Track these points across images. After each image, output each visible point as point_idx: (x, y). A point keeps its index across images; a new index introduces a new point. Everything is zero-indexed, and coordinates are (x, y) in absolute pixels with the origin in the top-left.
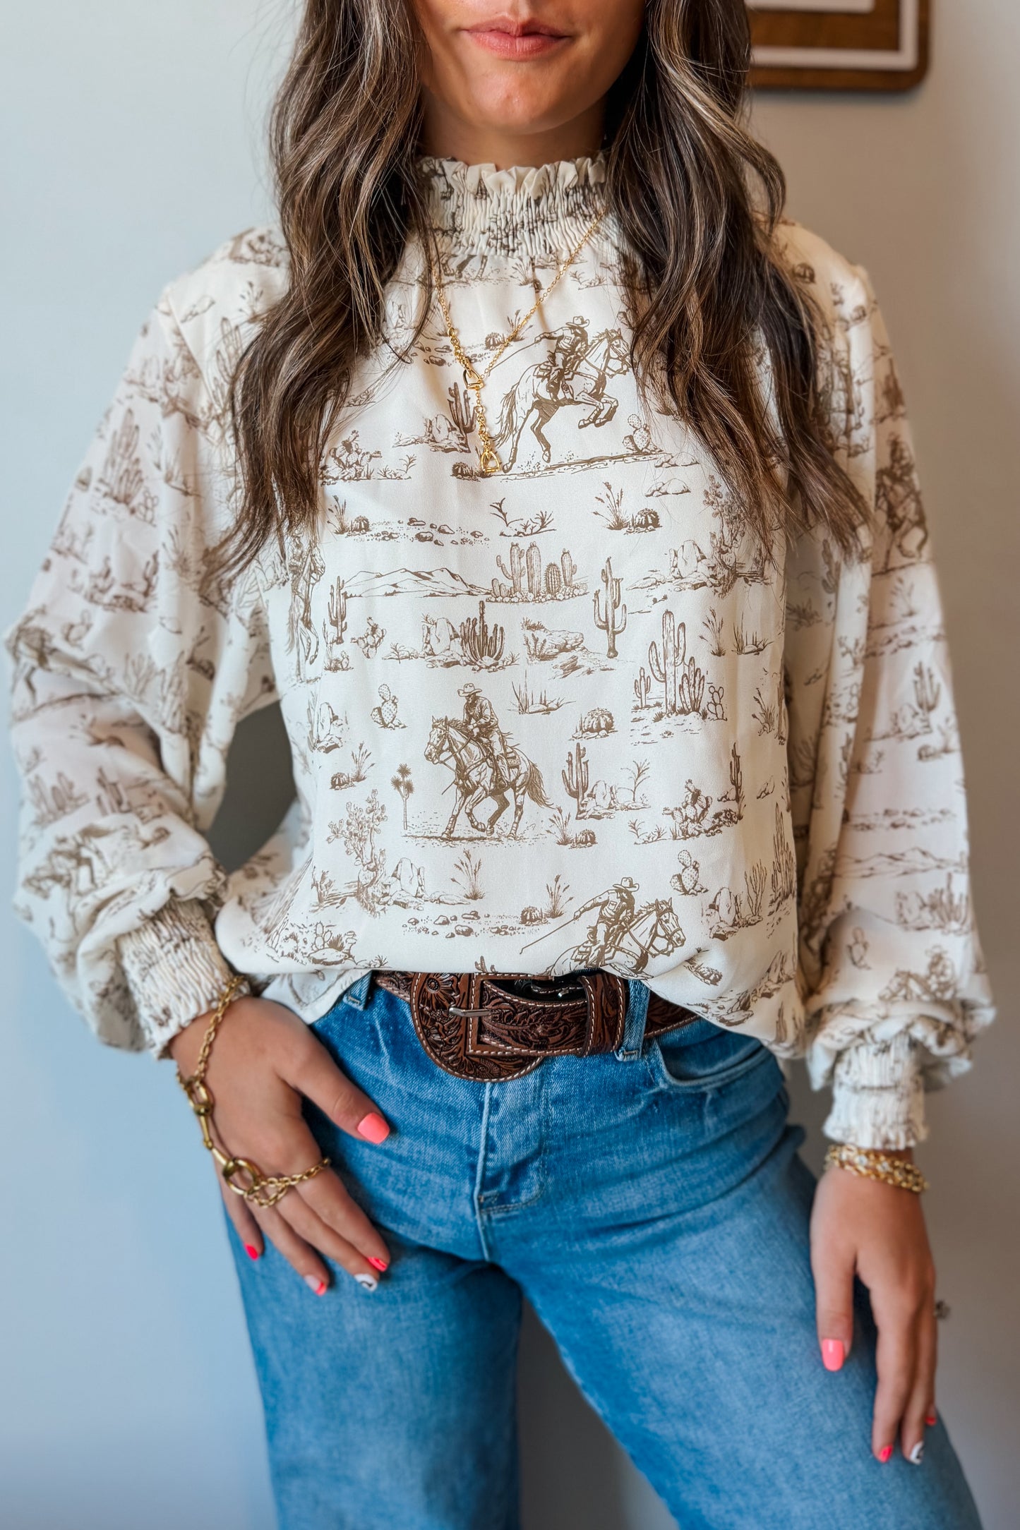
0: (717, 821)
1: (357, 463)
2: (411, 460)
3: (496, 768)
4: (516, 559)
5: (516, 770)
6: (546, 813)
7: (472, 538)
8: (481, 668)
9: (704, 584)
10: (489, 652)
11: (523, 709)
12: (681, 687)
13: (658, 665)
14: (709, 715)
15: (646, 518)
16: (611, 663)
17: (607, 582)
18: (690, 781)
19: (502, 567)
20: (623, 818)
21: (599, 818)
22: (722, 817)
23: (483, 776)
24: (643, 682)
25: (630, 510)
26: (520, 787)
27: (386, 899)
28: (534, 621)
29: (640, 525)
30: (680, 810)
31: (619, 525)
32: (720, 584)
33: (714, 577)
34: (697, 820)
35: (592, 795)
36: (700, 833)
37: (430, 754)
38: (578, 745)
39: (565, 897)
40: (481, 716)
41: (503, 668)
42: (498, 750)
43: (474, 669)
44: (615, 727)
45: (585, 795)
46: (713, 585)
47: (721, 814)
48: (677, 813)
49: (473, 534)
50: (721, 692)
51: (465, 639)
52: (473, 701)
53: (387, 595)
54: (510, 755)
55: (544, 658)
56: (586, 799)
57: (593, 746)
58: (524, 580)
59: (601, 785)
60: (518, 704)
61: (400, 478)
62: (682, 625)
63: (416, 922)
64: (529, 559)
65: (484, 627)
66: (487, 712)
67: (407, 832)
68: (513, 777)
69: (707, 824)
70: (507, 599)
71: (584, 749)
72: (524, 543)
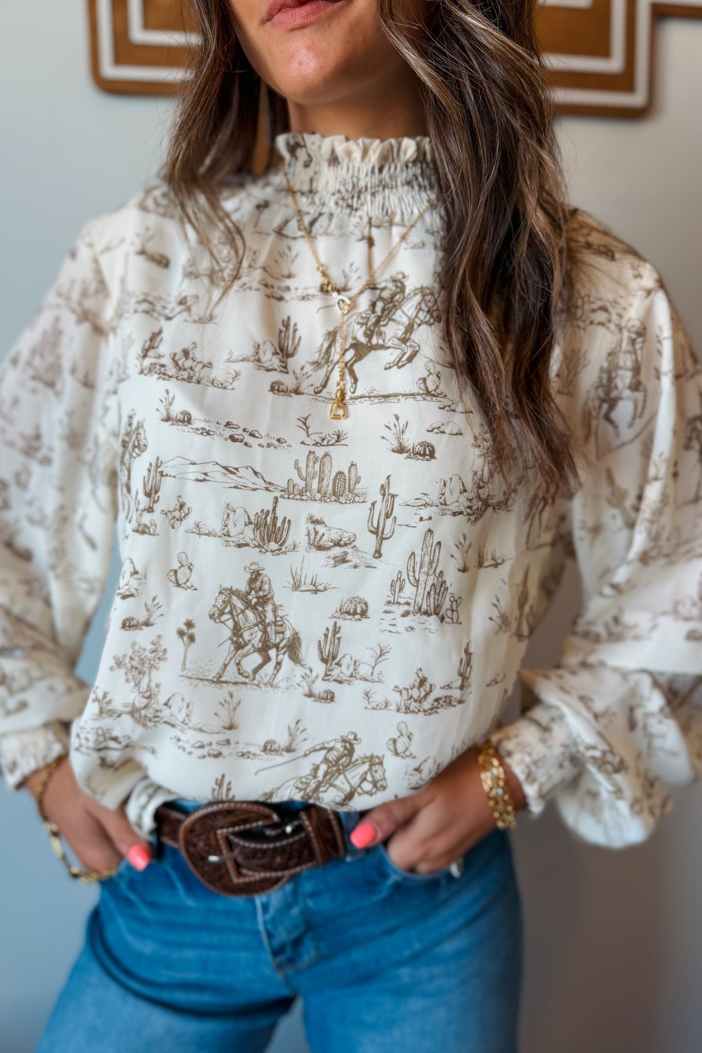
0: (436, 704)
1: (191, 368)
2: (237, 374)
3: (265, 632)
4: (311, 464)
5: (281, 635)
6: (299, 671)
7: (277, 443)
8: (267, 551)
9: (461, 513)
10: (276, 539)
11: (296, 587)
12: (429, 593)
13: (414, 572)
14: (447, 619)
15: (425, 449)
16: (375, 562)
17: (384, 495)
18: (421, 669)
19: (299, 470)
20: (360, 686)
21: (340, 682)
22: (441, 702)
23: (253, 637)
24: (398, 583)
25: (412, 439)
26: (283, 648)
27: (157, 719)
28: (317, 517)
29: (419, 453)
30: (407, 690)
31: (401, 450)
32: (474, 514)
33: (470, 507)
34: (420, 701)
35: (338, 664)
36: (419, 711)
37: (214, 615)
38: (335, 623)
40: (260, 589)
41: (285, 553)
42: (270, 617)
43: (261, 552)
44: (369, 614)
45: (334, 663)
46: (469, 514)
47: (440, 699)
48: (404, 692)
49: (279, 440)
50: (459, 602)
51: (257, 526)
52: (256, 576)
53: (197, 480)
54: (279, 624)
55: (320, 548)
56: (334, 666)
57: (348, 626)
58: (315, 484)
59: (348, 658)
60: (292, 582)
61: (225, 388)
62: (439, 543)
63: (179, 740)
64: (322, 464)
65: (275, 519)
66: (266, 587)
67: (183, 673)
68: (278, 640)
69: (426, 705)
70: (298, 497)
71: (340, 628)
72: (320, 452)
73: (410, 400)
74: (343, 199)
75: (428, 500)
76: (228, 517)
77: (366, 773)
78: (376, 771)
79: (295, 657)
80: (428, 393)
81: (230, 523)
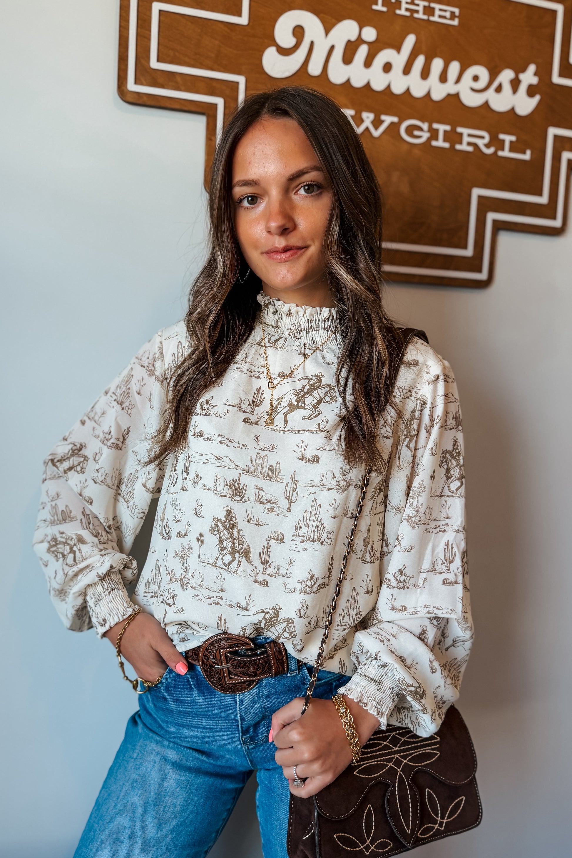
3: (233, 543)
4: (258, 459)
5: (241, 546)
6: (250, 567)
7: (242, 447)
8: (235, 500)
10: (239, 494)
11: (249, 521)
12: (314, 530)
13: (307, 520)
14: (325, 543)
15: (314, 458)
16: (288, 514)
17: (292, 480)
18: (311, 570)
19: (252, 461)
20: (281, 580)
21: (271, 576)
23: (228, 545)
24: (299, 526)
25: (308, 454)
26: (242, 553)
28: (260, 486)
29: (311, 461)
30: (304, 582)
31: (303, 459)
34: (311, 587)
36: (311, 592)
38: (268, 543)
39: (252, 604)
40: (231, 520)
41: (244, 502)
42: (235, 535)
43: (232, 500)
44: (284, 541)
48: (303, 583)
49: (243, 445)
51: (231, 487)
52: (229, 513)
54: (240, 539)
55: (261, 503)
56: (267, 567)
57: (274, 546)
59: (274, 563)
60: (247, 519)
62: (320, 505)
64: (263, 460)
65: (239, 484)
66: (234, 519)
68: (239, 549)
70: (251, 474)
71: (270, 546)
72: (263, 453)
73: (310, 433)
74: (292, 333)
75: (314, 484)
76: (217, 481)
77: (285, 627)
78: (290, 627)
79: (248, 560)
80: (320, 430)
81: (218, 484)
